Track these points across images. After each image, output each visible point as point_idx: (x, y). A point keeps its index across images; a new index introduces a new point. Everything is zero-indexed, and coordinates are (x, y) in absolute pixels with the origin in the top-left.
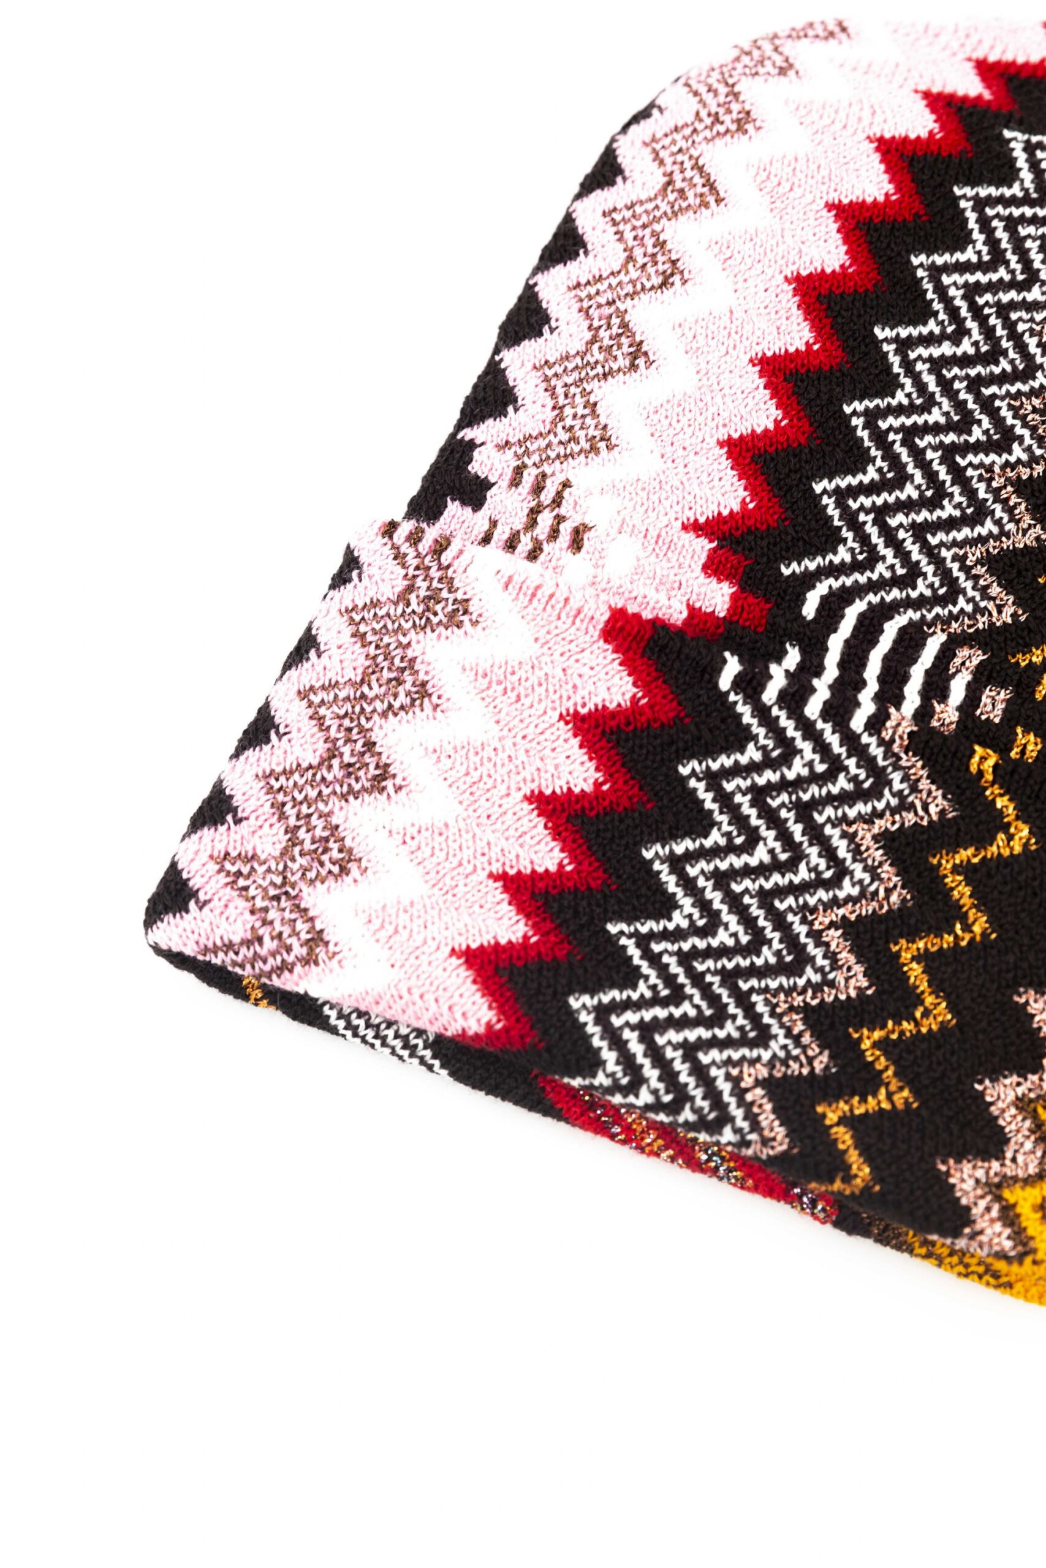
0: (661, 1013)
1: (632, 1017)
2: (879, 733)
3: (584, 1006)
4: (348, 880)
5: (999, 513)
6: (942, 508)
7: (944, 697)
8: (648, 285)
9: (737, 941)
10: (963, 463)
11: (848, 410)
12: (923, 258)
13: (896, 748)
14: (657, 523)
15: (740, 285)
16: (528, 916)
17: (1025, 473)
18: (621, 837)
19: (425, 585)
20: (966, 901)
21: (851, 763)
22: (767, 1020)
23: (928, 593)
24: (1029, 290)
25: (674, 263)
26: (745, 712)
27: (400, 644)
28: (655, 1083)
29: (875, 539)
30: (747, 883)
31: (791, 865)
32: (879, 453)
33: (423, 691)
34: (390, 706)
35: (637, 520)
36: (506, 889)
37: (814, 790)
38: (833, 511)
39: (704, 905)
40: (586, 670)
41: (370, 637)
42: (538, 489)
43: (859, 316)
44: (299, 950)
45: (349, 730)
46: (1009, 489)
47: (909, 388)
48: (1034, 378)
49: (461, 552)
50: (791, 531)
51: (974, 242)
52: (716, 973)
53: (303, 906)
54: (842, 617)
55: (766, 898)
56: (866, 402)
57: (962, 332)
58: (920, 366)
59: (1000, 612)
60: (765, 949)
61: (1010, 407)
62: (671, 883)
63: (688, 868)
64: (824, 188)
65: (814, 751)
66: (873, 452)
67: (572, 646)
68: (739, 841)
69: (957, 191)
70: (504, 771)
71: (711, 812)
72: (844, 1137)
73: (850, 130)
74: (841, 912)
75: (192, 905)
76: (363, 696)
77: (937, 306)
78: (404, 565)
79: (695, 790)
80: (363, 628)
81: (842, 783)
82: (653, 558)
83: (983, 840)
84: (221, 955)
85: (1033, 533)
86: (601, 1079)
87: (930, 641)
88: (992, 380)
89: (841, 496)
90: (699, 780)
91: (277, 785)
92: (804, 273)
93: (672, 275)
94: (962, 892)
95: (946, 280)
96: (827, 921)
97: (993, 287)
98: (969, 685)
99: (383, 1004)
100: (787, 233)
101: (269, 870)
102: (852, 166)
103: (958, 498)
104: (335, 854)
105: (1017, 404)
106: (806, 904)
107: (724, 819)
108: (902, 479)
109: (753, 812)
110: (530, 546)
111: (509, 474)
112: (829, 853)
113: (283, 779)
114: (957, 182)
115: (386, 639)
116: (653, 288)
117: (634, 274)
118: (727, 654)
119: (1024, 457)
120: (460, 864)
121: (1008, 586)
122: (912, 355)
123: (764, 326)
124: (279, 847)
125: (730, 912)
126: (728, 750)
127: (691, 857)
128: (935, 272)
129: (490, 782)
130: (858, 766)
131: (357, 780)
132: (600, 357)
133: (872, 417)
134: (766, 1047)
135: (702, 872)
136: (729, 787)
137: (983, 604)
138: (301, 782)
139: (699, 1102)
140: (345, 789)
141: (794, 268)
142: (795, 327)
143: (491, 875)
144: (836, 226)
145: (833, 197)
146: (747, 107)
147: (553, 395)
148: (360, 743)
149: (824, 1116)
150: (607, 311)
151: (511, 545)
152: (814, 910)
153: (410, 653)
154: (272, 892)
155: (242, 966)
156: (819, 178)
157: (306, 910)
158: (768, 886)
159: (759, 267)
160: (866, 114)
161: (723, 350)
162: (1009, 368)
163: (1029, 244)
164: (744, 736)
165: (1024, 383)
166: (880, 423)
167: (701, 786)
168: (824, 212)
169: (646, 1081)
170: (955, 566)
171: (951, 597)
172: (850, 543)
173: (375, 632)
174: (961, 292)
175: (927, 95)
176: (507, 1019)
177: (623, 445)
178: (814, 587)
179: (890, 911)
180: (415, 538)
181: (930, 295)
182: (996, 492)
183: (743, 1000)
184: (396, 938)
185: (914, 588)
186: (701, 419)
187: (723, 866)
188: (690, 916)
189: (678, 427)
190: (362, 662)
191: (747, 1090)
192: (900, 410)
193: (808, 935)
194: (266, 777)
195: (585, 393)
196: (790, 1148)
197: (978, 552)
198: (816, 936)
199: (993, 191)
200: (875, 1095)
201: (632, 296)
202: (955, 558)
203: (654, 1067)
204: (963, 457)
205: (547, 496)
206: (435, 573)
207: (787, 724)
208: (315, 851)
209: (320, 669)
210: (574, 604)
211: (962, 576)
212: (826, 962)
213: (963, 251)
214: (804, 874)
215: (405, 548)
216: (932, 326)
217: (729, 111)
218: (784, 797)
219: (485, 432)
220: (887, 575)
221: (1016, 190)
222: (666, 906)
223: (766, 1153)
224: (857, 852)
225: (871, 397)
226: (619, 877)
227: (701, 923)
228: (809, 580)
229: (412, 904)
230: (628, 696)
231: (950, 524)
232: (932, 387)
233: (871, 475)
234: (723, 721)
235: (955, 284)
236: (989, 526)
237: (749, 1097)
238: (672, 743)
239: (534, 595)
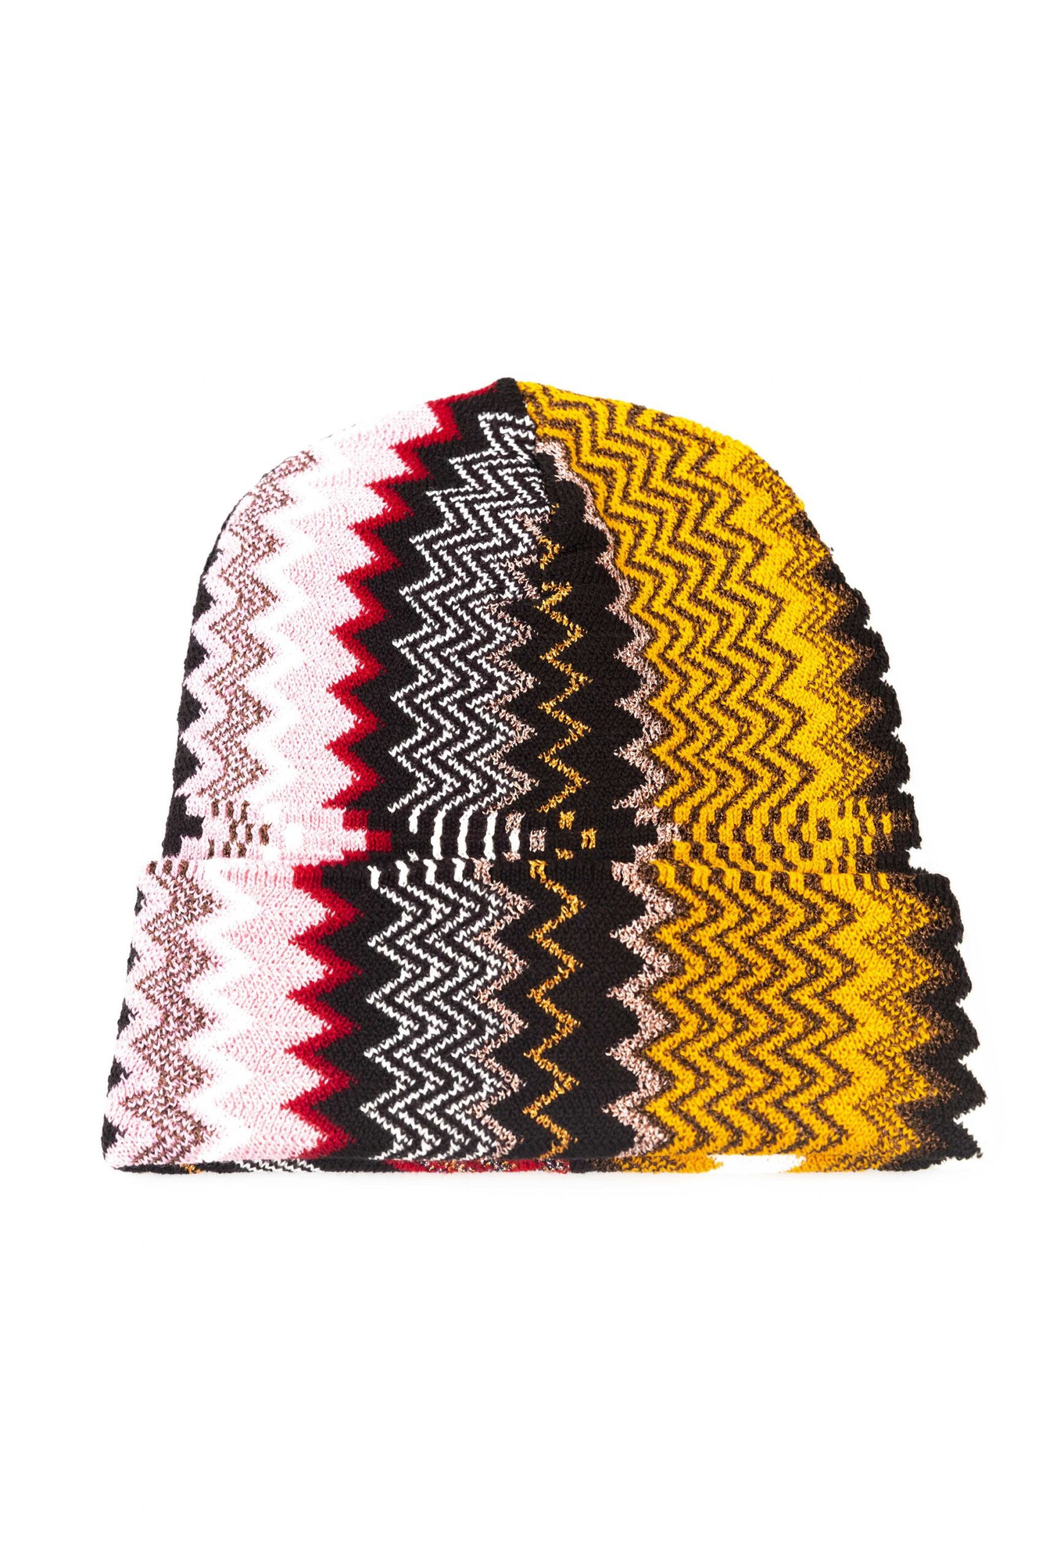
0: (415, 1096)
1: (400, 1105)
2: (472, 877)
3: (370, 1109)
4: (204, 1085)
5: (502, 728)
6: (469, 738)
7: (508, 848)
8: (251, 665)
9: (441, 1030)
10: (471, 707)
11: (394, 699)
12: (406, 589)
13: (485, 882)
14: (307, 809)
15: (305, 646)
16: (317, 1067)
17: (509, 698)
18: (352, 997)
19: (183, 895)
20: (558, 952)
21: (463, 900)
22: (475, 1071)
23: (478, 791)
24: (474, 586)
25: (261, 646)
26: (392, 896)
27: (181, 936)
28: (428, 1137)
29: (436, 772)
30: (433, 994)
31: (454, 973)
32: (421, 719)
33: (205, 958)
34: (190, 974)
35: (295, 812)
36: (298, 1056)
37: (449, 925)
38: (406, 764)
39: (414, 1017)
40: (293, 910)
41: (163, 938)
42: (230, 813)
43: (381, 639)
44: (190, 1138)
45: (171, 997)
46: (503, 711)
47: (425, 672)
48: (495, 639)
49: (196, 867)
50: (386, 785)
51: (432, 569)
52: (436, 1055)
53: (182, 1110)
54: (434, 824)
55: (446, 997)
56: (403, 690)
57: (444, 626)
58: (426, 656)
59: (522, 786)
60: (458, 1028)
61: (487, 661)
62: (389, 1011)
63: (396, 999)
64: (333, 568)
65: (440, 903)
66: (418, 720)
67: (280, 898)
68: (418, 971)
69: (413, 541)
70: (269, 986)
71: (396, 961)
72: (544, 1120)
73: (336, 526)
74: (492, 988)
75: (117, 1136)
76: (172, 974)
77: (425, 616)
78: (167, 888)
79: (382, 952)
80: (157, 934)
81: (463, 915)
82: (312, 831)
83: (554, 914)
84: (145, 1157)
85: (526, 732)
86: (397, 1148)
87: (489, 819)
88: (471, 648)
89: (408, 753)
90: (382, 946)
91: (142, 1046)
92: (340, 625)
93: (263, 654)
94: (554, 948)
95: (424, 598)
96: (486, 996)
97: (453, 592)
98: (520, 836)
99: (251, 1152)
100: (322, 605)
101: (155, 1097)
102: (345, 549)
103: (476, 729)
104: (191, 1073)
105: (490, 658)
106: (471, 992)
107: (405, 962)
108: (440, 729)
109: (420, 951)
110: (238, 849)
111: (210, 809)
112: (472, 957)
113: (144, 1041)
114: (410, 535)
115: (172, 935)
116: (254, 666)
117: (240, 661)
118: (369, 868)
119: (505, 689)
120: (266, 1051)
121: (522, 768)
122: (420, 650)
123: (327, 665)
124: (157, 1081)
125: (430, 1014)
126: (391, 922)
127: (395, 992)
128: (416, 595)
129: (264, 997)
130: (468, 901)
131: (187, 1025)
132: (238, 719)
133: (409, 698)
134: (482, 1090)
135: (405, 998)
136: (400, 942)
137: (511, 785)
138: (155, 1038)
139: (457, 1137)
140: (182, 1033)
141: (333, 624)
142: (346, 660)
143: (286, 1051)
144: (348, 589)
145: (341, 572)
146: (270, 533)
147: (219, 752)
148: (180, 1003)
149: (529, 1114)
150: (232, 689)
151: (227, 852)
152: (476, 993)
153: (189, 939)
154: (161, 1109)
155: (160, 1159)
156: (327, 563)
157: (185, 1112)
158: (445, 990)
159: (312, 631)
160: (342, 513)
161: (309, 689)
162: (479, 638)
163: (465, 558)
164: (397, 911)
165: (490, 643)
166: (415, 700)
167: (385, 949)
168: (339, 583)
169: (423, 1137)
170: (488, 769)
171: (492, 789)
172: (423, 780)
173: (165, 933)
174: (435, 602)
175: (373, 485)
176: (328, 1133)
177: (271, 769)
178: (411, 813)
179: (519, 976)
180: (168, 868)
181: (418, 610)
182: (496, 716)
183: (458, 1065)
184: (246, 1110)
185: (469, 791)
186: (310, 737)
187: (415, 989)
188: (409, 1026)
189: (299, 746)
190: (164, 954)
191: (481, 1119)
192: (424, 688)
193: (479, 1009)
194: (135, 1043)
195: (237, 744)
196: (519, 1139)
197: (498, 755)
198: (483, 1007)
199: (432, 533)
200: (553, 1088)
201: (243, 675)
202: (486, 764)
203: (423, 1128)
204: (470, 703)
205: (237, 815)
206: (186, 886)
207: (419, 893)
208: (179, 1075)
209: (141, 967)
210: (271, 874)
211: (493, 773)
212: (495, 1020)
213: (428, 576)
214: (462, 975)
215: (164, 877)
216: (426, 629)
217: (260, 540)
218: (434, 936)
219: (189, 787)
220: (451, 790)
221: (446, 527)
222: (392, 1027)
223: (506, 1151)
224: (487, 950)
225: (405, 686)
226: (360, 1021)
227: (416, 1028)
228: (407, 811)
229: (247, 1087)
230: (323, 915)
231: (476, 745)
232: (438, 665)
233: (421, 734)
234: (382, 906)
235: (430, 598)
236: (499, 738)
237: (483, 1122)
238: (358, 931)
239: (246, 878)
